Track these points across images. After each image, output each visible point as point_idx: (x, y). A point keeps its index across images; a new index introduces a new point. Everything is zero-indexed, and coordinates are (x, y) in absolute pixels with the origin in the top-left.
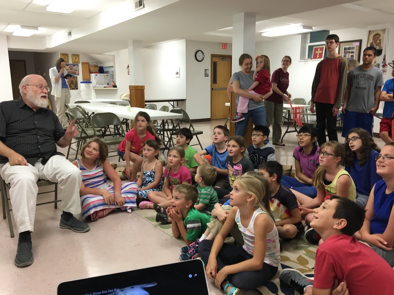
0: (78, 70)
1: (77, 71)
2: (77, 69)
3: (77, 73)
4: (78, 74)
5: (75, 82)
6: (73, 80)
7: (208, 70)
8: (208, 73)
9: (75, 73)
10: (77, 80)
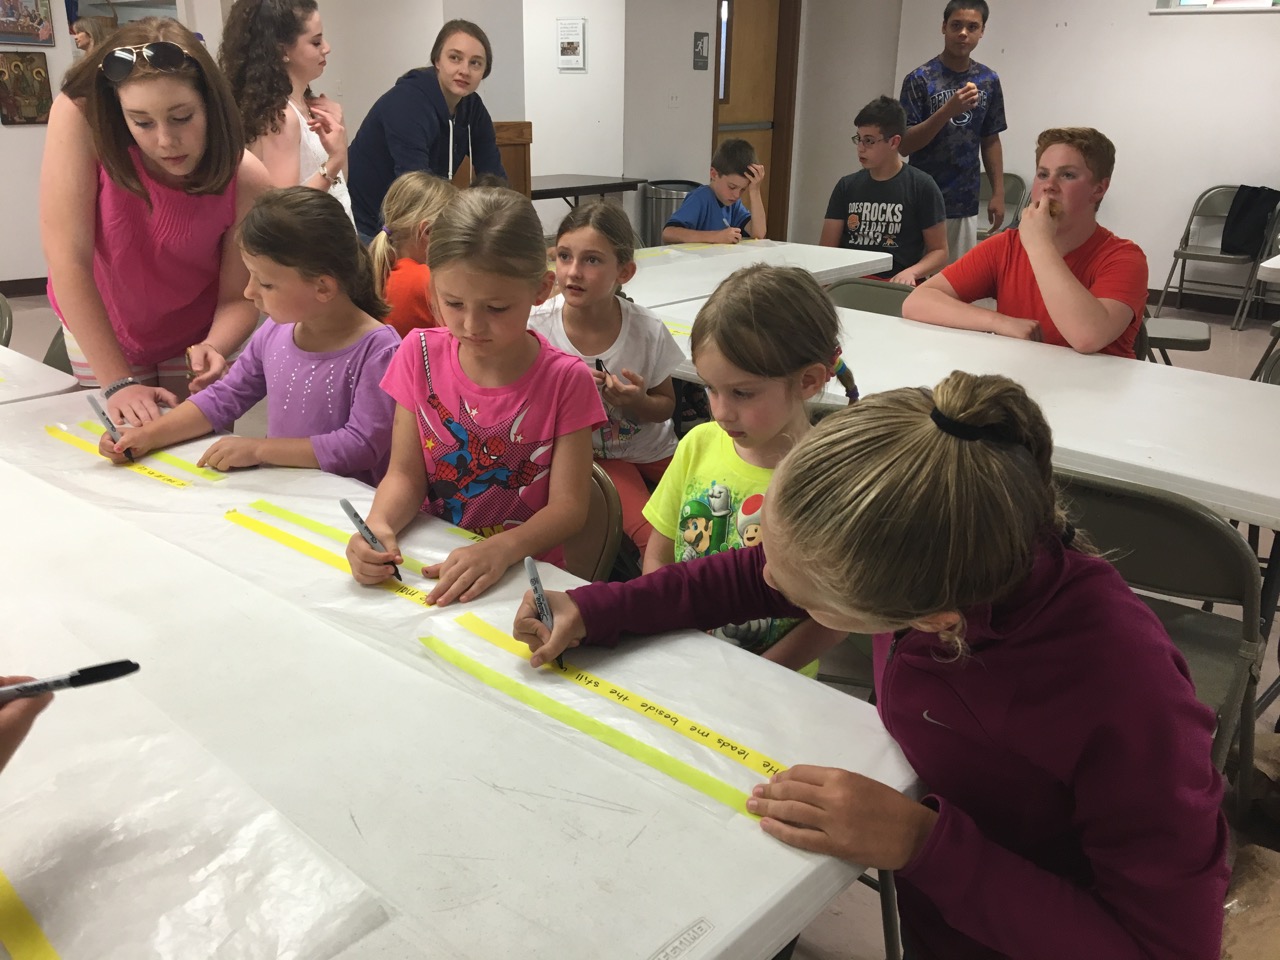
0: (49, 17)
1: (40, 23)
2: (42, 12)
3: (43, 33)
4: (50, 42)
5: (36, 85)
6: (28, 75)
7: (707, 35)
8: (705, 54)
9: (30, 36)
10: (47, 72)
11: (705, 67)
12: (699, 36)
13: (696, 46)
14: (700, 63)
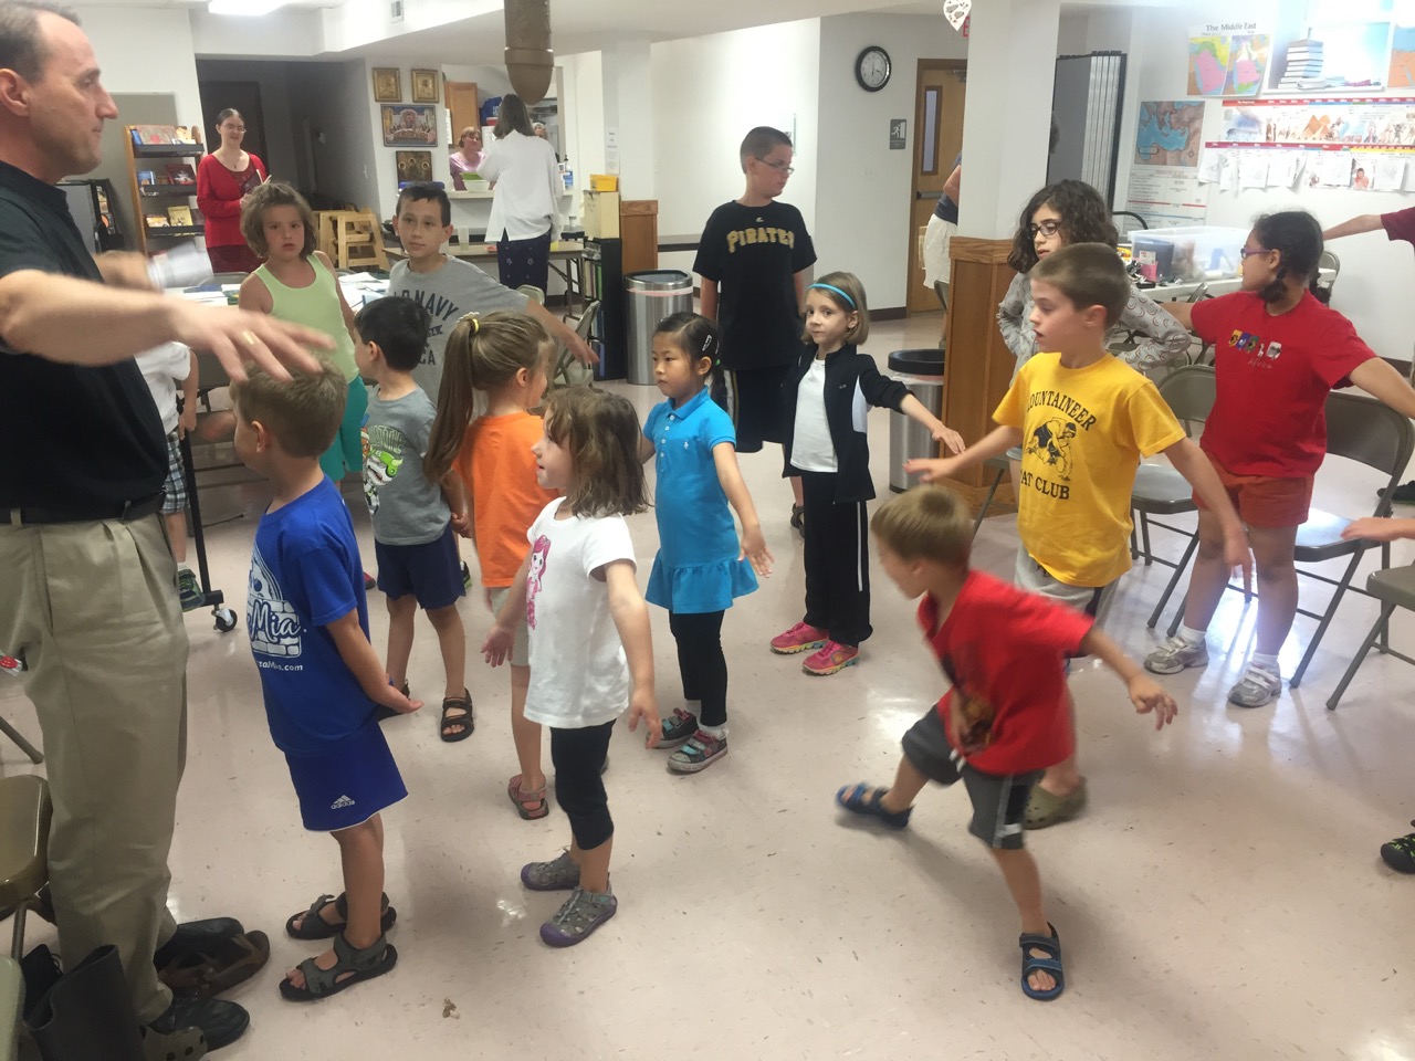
0: (435, 128)
2: (430, 124)
3: (430, 138)
4: (434, 143)
5: (424, 174)
6: (418, 165)
7: (905, 121)
8: (902, 136)
9: (422, 141)
10: (430, 164)
11: (902, 146)
12: (895, 123)
13: (892, 131)
14: (896, 143)
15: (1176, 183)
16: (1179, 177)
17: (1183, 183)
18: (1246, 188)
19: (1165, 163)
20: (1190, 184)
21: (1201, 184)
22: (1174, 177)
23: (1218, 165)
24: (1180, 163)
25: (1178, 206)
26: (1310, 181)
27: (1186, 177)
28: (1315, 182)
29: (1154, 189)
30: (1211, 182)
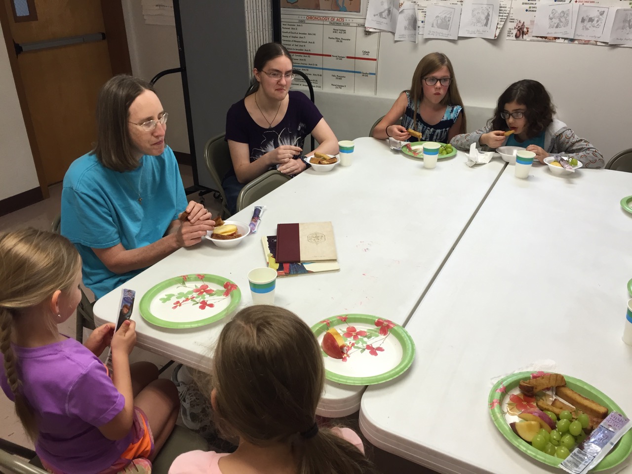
15: (335, 31)
16: (338, 24)
17: (344, 32)
18: (427, 40)
19: (317, 7)
20: (354, 33)
21: (368, 33)
22: (332, 24)
23: (389, 11)
24: (337, 7)
25: (341, 58)
26: (515, 32)
27: (348, 25)
28: (523, 33)
29: (308, 38)
30: (381, 31)
